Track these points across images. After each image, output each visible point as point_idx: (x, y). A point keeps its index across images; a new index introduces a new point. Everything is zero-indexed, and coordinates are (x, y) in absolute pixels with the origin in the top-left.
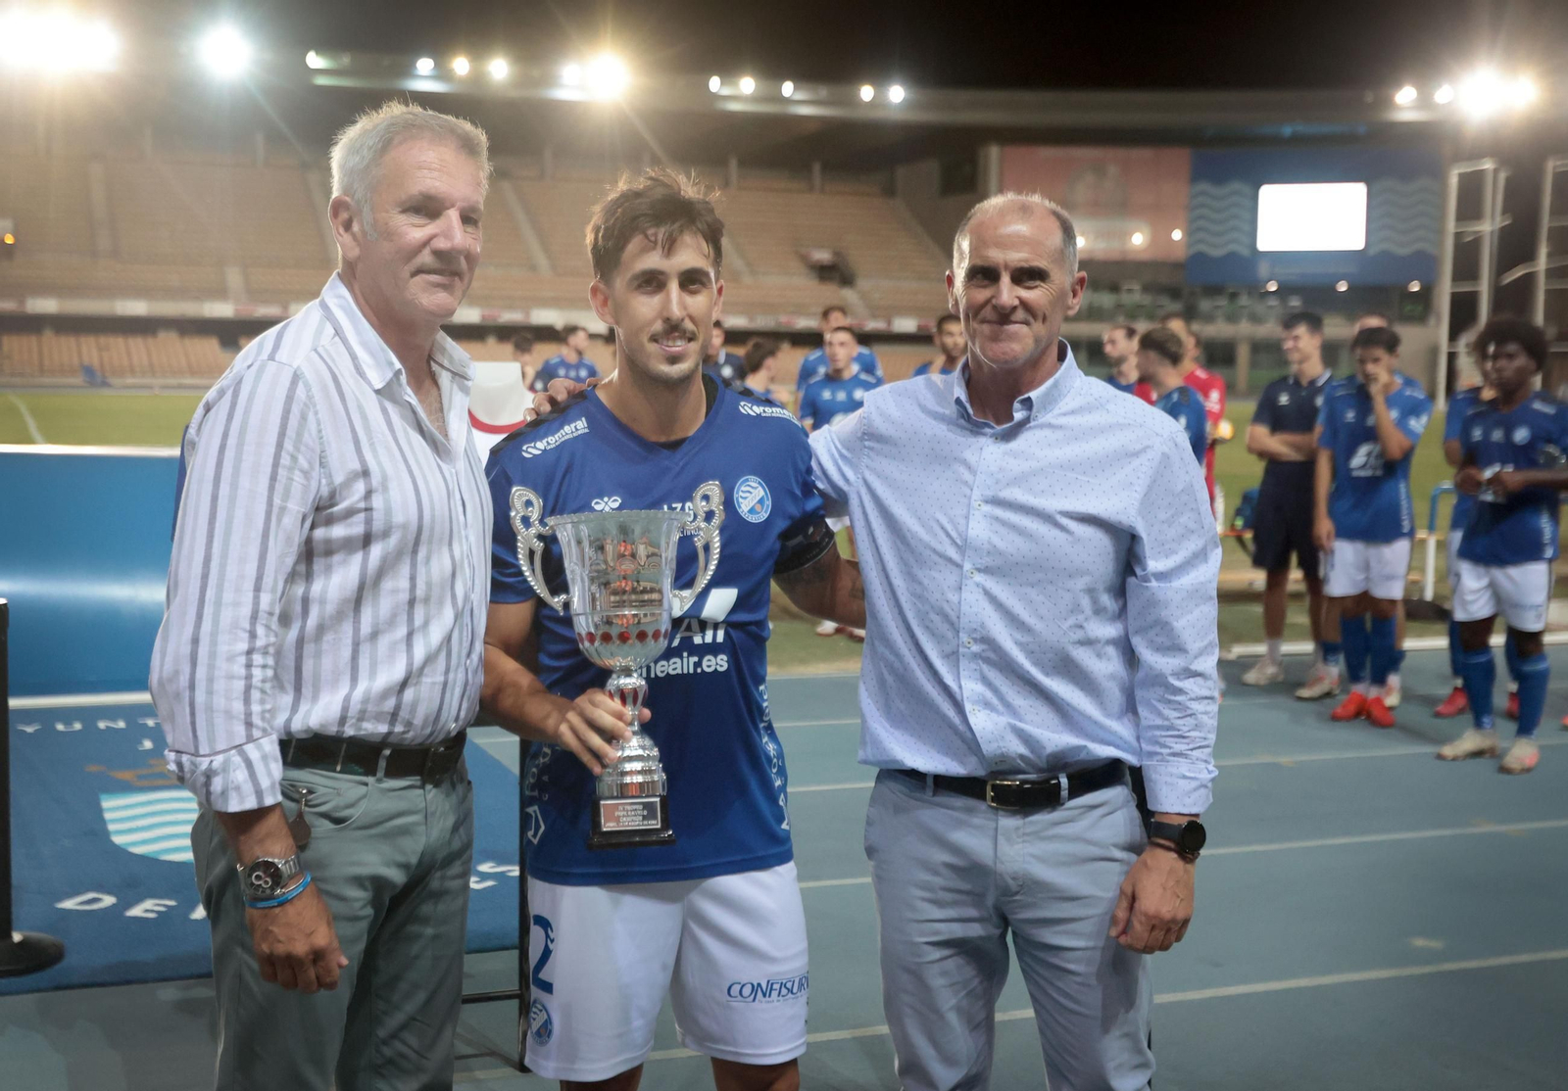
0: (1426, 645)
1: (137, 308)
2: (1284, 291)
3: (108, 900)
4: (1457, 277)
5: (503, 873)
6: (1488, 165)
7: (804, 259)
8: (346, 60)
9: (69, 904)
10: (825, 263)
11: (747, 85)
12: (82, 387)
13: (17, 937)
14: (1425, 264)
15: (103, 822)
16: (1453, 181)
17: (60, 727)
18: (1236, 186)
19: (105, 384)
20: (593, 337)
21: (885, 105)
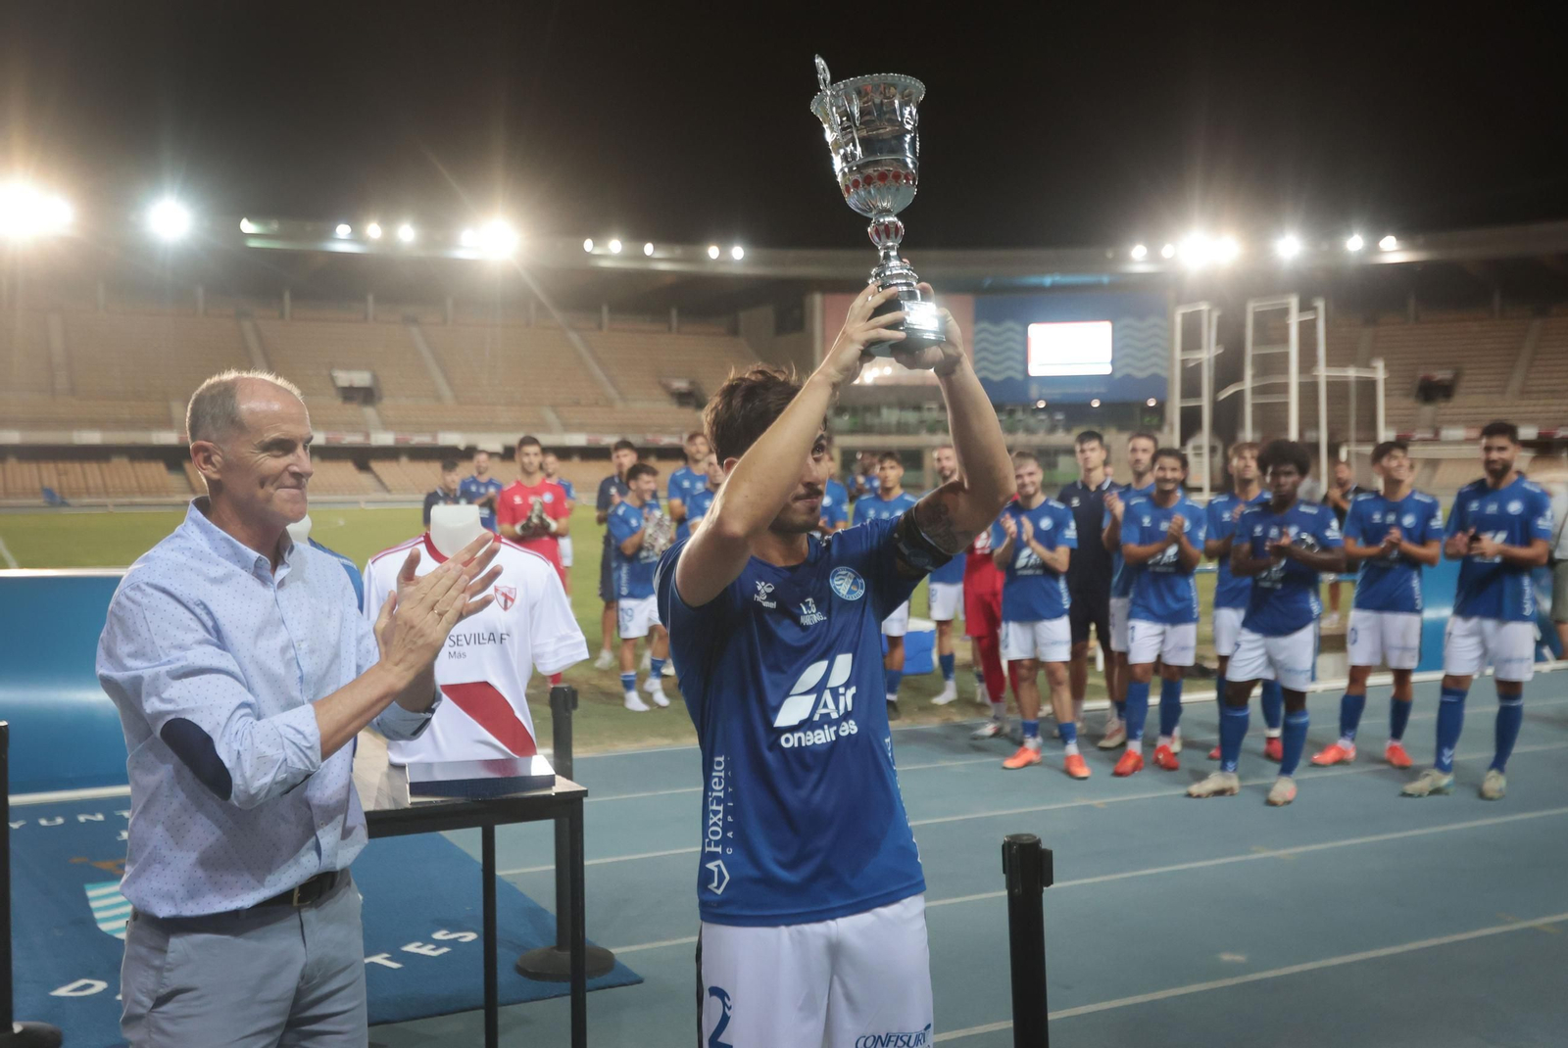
0: (1199, 698)
1: (93, 437)
2: (1051, 408)
3: (100, 986)
4: (1185, 395)
5: (455, 939)
6: (1204, 307)
7: (666, 388)
8: (275, 226)
9: (63, 992)
10: (683, 391)
11: (615, 246)
12: (44, 507)
13: (17, 1028)
14: (1158, 385)
15: (90, 911)
16: (1178, 319)
17: (43, 822)
18: (1010, 324)
19: (64, 504)
20: (491, 455)
21: (730, 262)
